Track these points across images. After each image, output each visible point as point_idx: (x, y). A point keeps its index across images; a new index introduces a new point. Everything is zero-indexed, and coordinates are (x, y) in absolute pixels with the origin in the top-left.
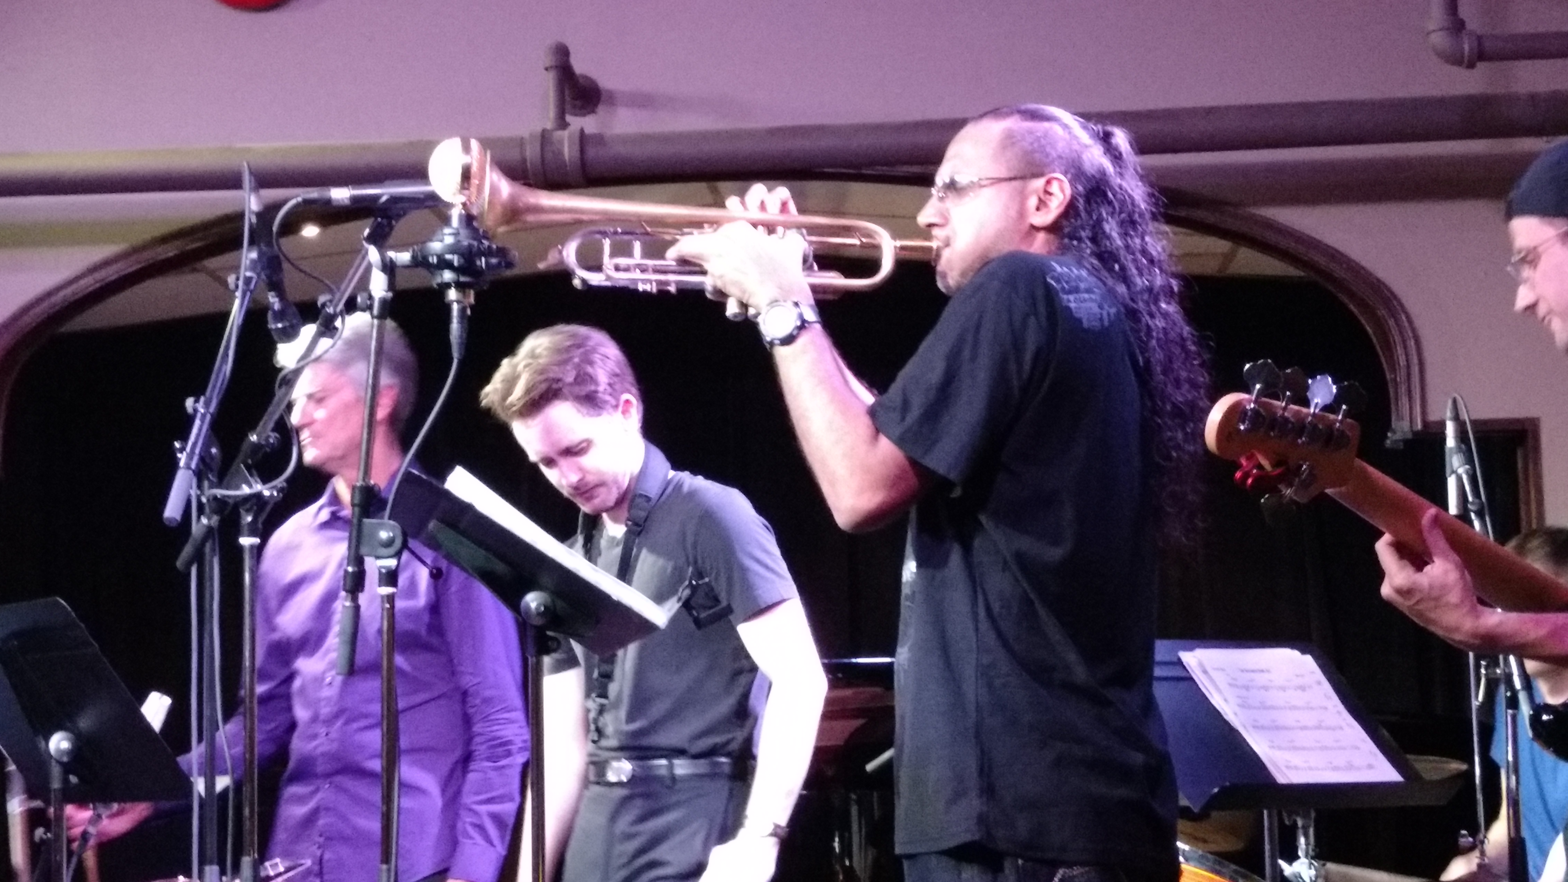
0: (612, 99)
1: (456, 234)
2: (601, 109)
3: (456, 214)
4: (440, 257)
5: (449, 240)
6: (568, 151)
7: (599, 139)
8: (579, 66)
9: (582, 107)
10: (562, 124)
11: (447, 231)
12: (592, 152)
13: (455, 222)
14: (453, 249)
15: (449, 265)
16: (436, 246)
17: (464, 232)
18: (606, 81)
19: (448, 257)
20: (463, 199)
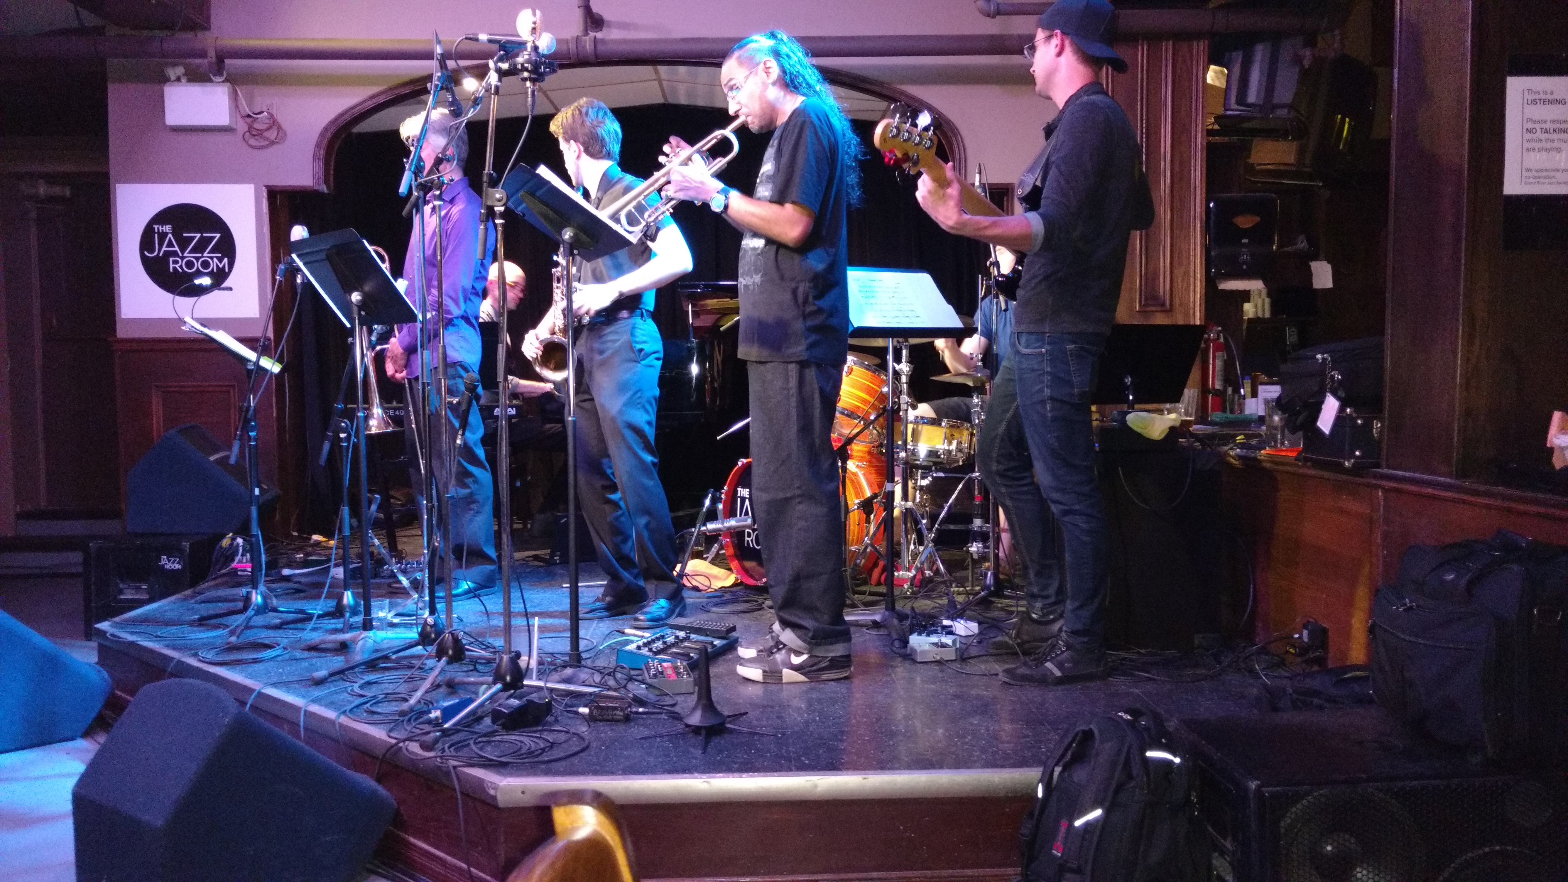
0: (610, 25)
1: (529, 55)
2: (604, 29)
3: (529, 46)
4: (522, 65)
5: (526, 57)
6: (589, 46)
7: (603, 41)
8: (595, 9)
9: (596, 27)
10: (586, 33)
11: (525, 53)
12: (600, 47)
13: (529, 49)
14: (528, 61)
15: (526, 69)
16: (520, 60)
17: (533, 54)
18: (607, 16)
19: (526, 65)
20: (532, 39)
